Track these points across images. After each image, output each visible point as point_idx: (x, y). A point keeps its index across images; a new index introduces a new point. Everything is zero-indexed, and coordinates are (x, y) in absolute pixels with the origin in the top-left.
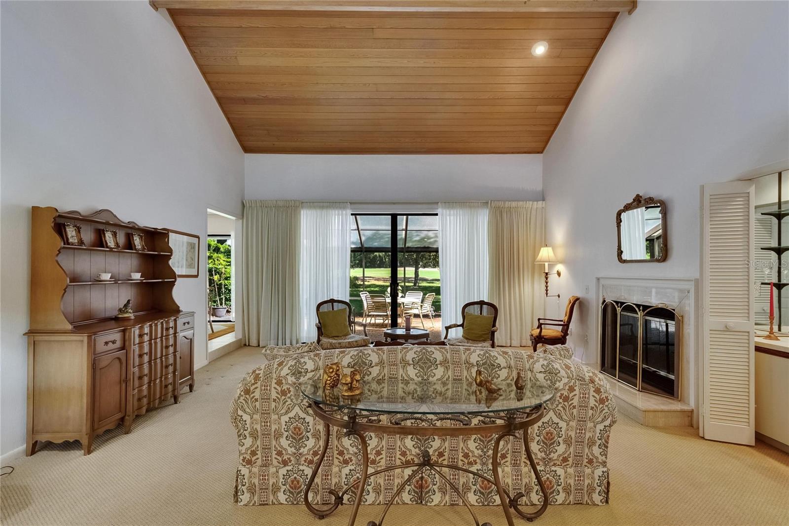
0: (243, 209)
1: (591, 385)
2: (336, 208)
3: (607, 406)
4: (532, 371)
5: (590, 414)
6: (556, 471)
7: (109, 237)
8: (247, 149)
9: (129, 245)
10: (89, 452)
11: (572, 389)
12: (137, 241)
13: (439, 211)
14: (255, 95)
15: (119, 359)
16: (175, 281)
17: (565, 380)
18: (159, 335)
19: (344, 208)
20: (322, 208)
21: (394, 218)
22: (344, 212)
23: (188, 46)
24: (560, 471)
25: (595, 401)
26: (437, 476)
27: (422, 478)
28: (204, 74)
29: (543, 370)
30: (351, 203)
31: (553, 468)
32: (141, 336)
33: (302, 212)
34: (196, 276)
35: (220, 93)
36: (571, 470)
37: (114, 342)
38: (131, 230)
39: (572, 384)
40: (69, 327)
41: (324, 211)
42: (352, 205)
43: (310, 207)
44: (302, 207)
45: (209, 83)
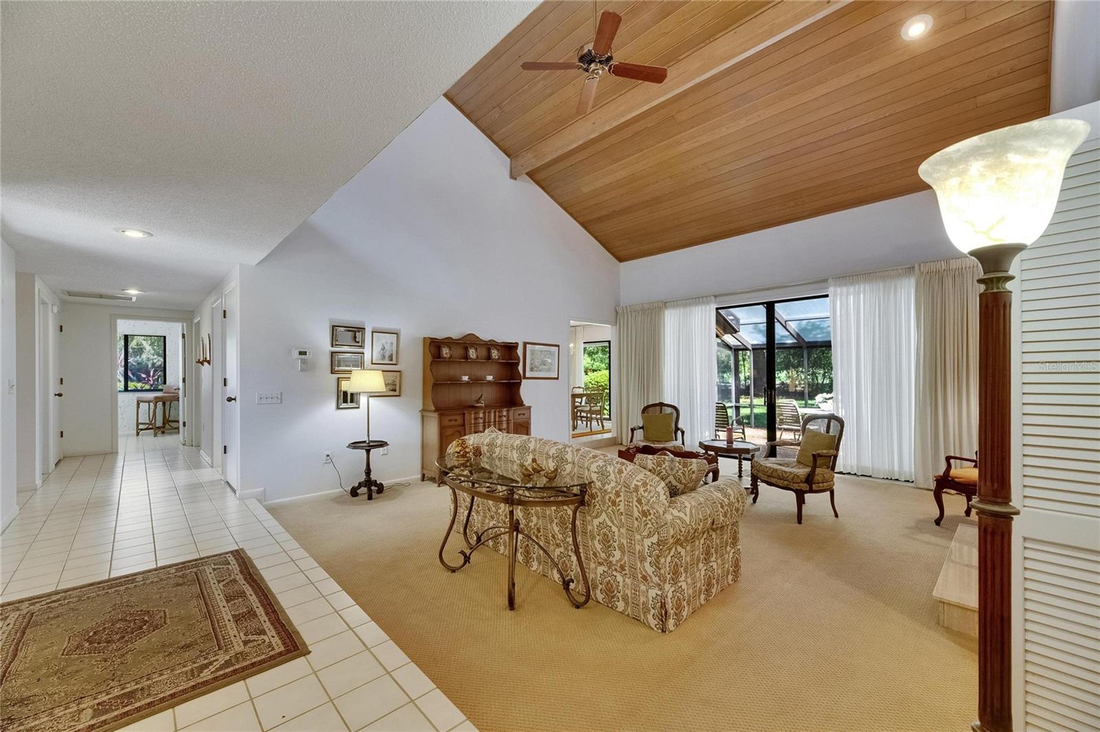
0: (617, 316)
1: (635, 494)
2: (697, 304)
3: (650, 520)
4: (589, 470)
5: (636, 526)
6: (616, 576)
7: (472, 353)
8: (621, 260)
9: (489, 357)
10: (439, 486)
11: (617, 494)
12: (495, 354)
13: (830, 291)
14: (605, 213)
15: (459, 432)
16: (521, 382)
17: (613, 484)
18: (492, 421)
19: (708, 303)
20: (685, 305)
21: (770, 307)
22: (708, 308)
23: (548, 193)
24: (619, 578)
25: (639, 512)
26: (536, 546)
27: (528, 545)
28: (565, 209)
29: (597, 471)
30: (715, 296)
31: (614, 573)
32: (476, 419)
33: (666, 312)
34: (557, 378)
35: (581, 220)
36: (628, 581)
37: (456, 420)
38: (490, 345)
39: (618, 489)
40: (434, 409)
41: (688, 309)
42: (718, 299)
43: (674, 307)
44: (666, 307)
45: (571, 214)
